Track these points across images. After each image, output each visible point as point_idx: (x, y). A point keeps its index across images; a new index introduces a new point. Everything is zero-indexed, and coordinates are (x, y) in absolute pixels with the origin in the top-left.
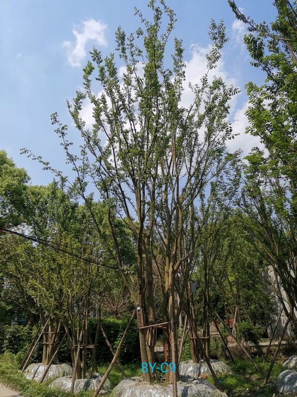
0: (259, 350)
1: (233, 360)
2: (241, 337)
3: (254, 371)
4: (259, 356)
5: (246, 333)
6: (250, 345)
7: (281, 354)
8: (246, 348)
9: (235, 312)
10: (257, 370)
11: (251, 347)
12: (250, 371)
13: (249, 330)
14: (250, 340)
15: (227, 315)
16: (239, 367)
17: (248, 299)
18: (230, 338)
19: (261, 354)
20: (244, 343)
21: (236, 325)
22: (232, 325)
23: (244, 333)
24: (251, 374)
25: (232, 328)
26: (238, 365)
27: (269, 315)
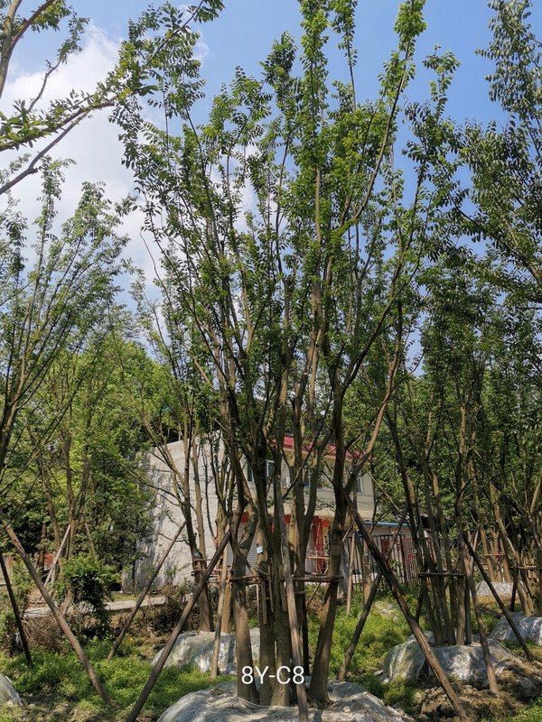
0: (103, 622)
1: (28, 656)
2: (65, 593)
3: (83, 688)
4: (100, 639)
5: (81, 583)
6: (84, 610)
7: (149, 629)
8: (72, 622)
9: (62, 537)
10: (91, 684)
11: (84, 615)
12: (70, 689)
13: (92, 574)
14: (85, 599)
15: (44, 542)
16: (43, 679)
17: (99, 511)
18: (35, 595)
19: (104, 633)
20: (68, 607)
21: (60, 564)
22: (48, 566)
23: (75, 583)
24: (74, 699)
25: (47, 572)
26: (42, 669)
27: (135, 544)
